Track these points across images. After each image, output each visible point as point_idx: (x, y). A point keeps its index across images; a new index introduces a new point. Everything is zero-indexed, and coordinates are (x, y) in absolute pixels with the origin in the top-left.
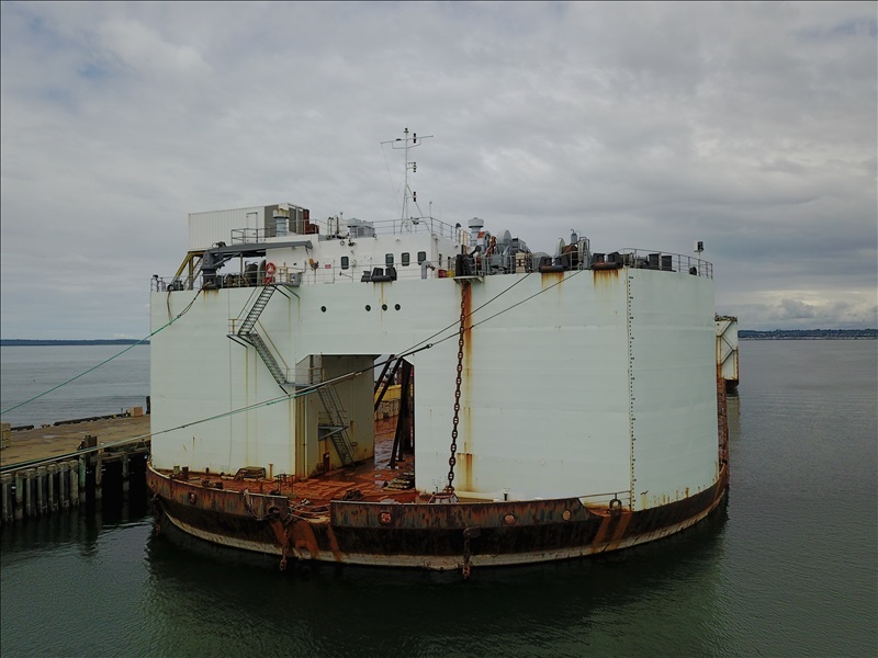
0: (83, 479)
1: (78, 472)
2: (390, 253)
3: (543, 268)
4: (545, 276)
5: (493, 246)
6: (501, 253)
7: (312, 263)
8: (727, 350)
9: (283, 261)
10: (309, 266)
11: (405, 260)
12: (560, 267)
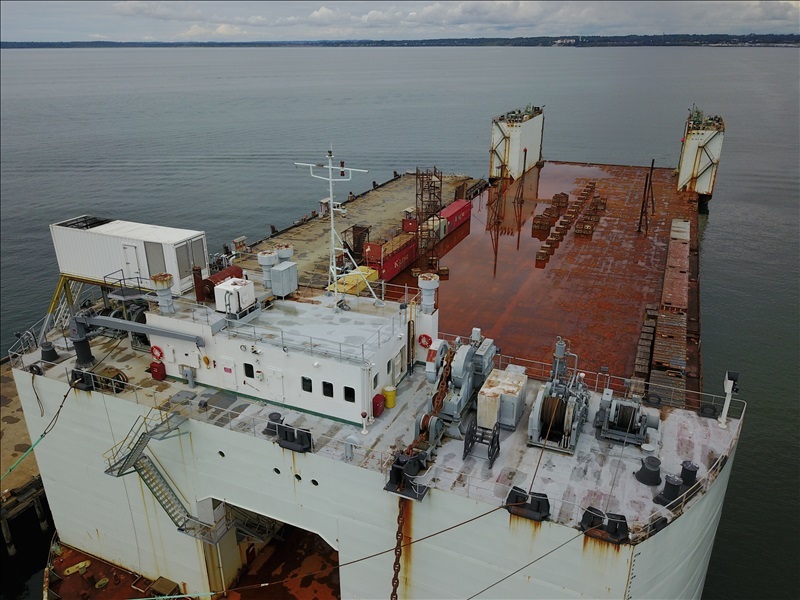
2: (307, 376)
3: (513, 509)
4: (515, 518)
5: (447, 380)
6: (458, 387)
7: (207, 361)
8: (705, 161)
9: (171, 347)
10: (204, 364)
11: (328, 389)
12: (537, 515)
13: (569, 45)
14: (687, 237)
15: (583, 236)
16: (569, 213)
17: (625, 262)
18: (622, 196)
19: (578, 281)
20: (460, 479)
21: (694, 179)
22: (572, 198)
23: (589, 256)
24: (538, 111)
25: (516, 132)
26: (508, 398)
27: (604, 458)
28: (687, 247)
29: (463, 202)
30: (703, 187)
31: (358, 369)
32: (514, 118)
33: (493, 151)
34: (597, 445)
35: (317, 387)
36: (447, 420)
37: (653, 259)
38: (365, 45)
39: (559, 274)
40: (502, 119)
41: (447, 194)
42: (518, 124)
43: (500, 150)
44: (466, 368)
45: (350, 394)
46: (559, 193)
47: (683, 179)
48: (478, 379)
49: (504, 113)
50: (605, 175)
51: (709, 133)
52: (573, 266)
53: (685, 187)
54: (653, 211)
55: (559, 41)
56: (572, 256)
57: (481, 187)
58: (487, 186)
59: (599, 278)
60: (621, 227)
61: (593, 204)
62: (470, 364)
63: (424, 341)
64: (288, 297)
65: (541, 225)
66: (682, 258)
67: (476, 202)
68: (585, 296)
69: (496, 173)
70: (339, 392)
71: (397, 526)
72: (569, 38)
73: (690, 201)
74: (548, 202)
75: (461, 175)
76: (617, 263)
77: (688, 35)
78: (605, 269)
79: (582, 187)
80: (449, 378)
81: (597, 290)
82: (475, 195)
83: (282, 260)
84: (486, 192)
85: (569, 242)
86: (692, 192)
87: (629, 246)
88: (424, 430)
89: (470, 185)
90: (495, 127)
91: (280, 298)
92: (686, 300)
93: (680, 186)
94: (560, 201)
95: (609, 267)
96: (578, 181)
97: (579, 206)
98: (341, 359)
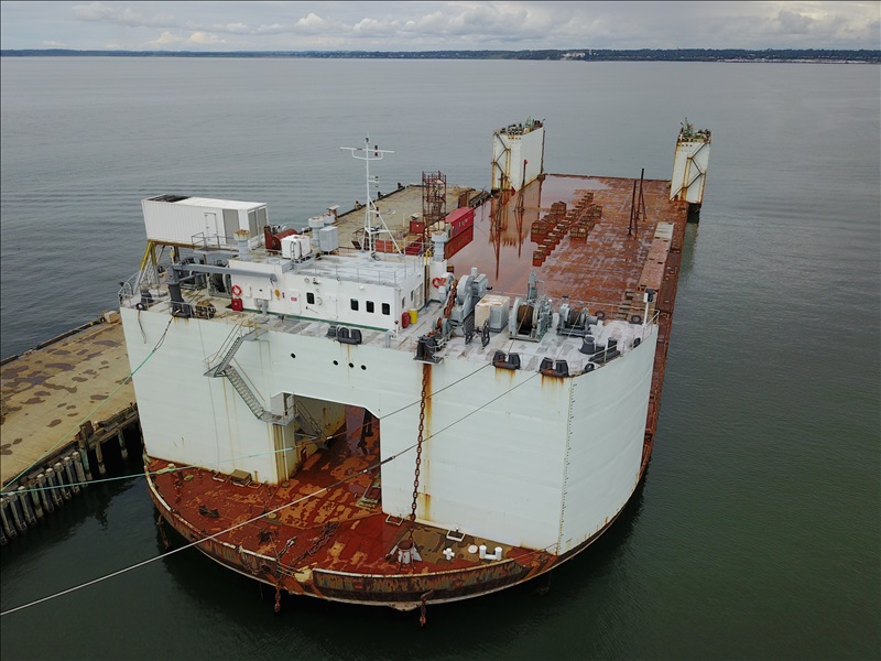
0: (87, 464)
1: (82, 461)
2: (355, 298)
3: (497, 363)
4: (499, 370)
5: (454, 298)
6: (461, 304)
7: (278, 293)
8: (695, 173)
9: (249, 285)
10: (275, 296)
11: (370, 307)
12: (512, 366)
13: (579, 58)
14: (669, 236)
15: (579, 239)
16: (566, 219)
17: (614, 259)
18: (615, 205)
19: (570, 274)
20: (463, 354)
21: (684, 189)
22: (570, 207)
23: (582, 255)
24: (538, 124)
25: (516, 144)
26: (495, 309)
27: (559, 344)
28: (668, 245)
29: (467, 209)
30: (693, 196)
31: (392, 289)
32: (516, 131)
33: (495, 163)
34: (556, 338)
35: (362, 306)
36: (453, 324)
37: (639, 256)
38: (358, 57)
39: (553, 269)
40: (503, 131)
41: (451, 203)
42: (519, 136)
43: (502, 162)
44: (467, 291)
45: (386, 309)
46: (557, 202)
47: (675, 190)
48: (476, 298)
49: (506, 126)
50: (604, 186)
51: (697, 145)
52: (567, 263)
53: (676, 197)
54: (645, 218)
55: (568, 55)
56: (566, 255)
57: (483, 198)
58: (489, 197)
59: (589, 272)
60: (613, 231)
61: (589, 211)
62: (469, 288)
63: (436, 283)
64: (332, 253)
65: (539, 229)
66: (662, 252)
67: (478, 211)
68: (576, 286)
69: (497, 185)
70: (378, 308)
71: (422, 387)
72: (578, 51)
73: (680, 209)
74: (547, 210)
75: (464, 187)
76: (608, 260)
77: (703, 50)
78: (596, 265)
79: (580, 197)
80: (455, 296)
81: (586, 281)
82: (478, 204)
83: (326, 225)
84: (489, 203)
85: (564, 244)
86: (683, 201)
87: (619, 247)
88: (439, 327)
89: (473, 195)
90: (496, 139)
91: (326, 253)
92: (659, 283)
93: (672, 196)
94: (559, 208)
95: (600, 263)
96: (577, 192)
97: (577, 212)
98: (379, 283)
